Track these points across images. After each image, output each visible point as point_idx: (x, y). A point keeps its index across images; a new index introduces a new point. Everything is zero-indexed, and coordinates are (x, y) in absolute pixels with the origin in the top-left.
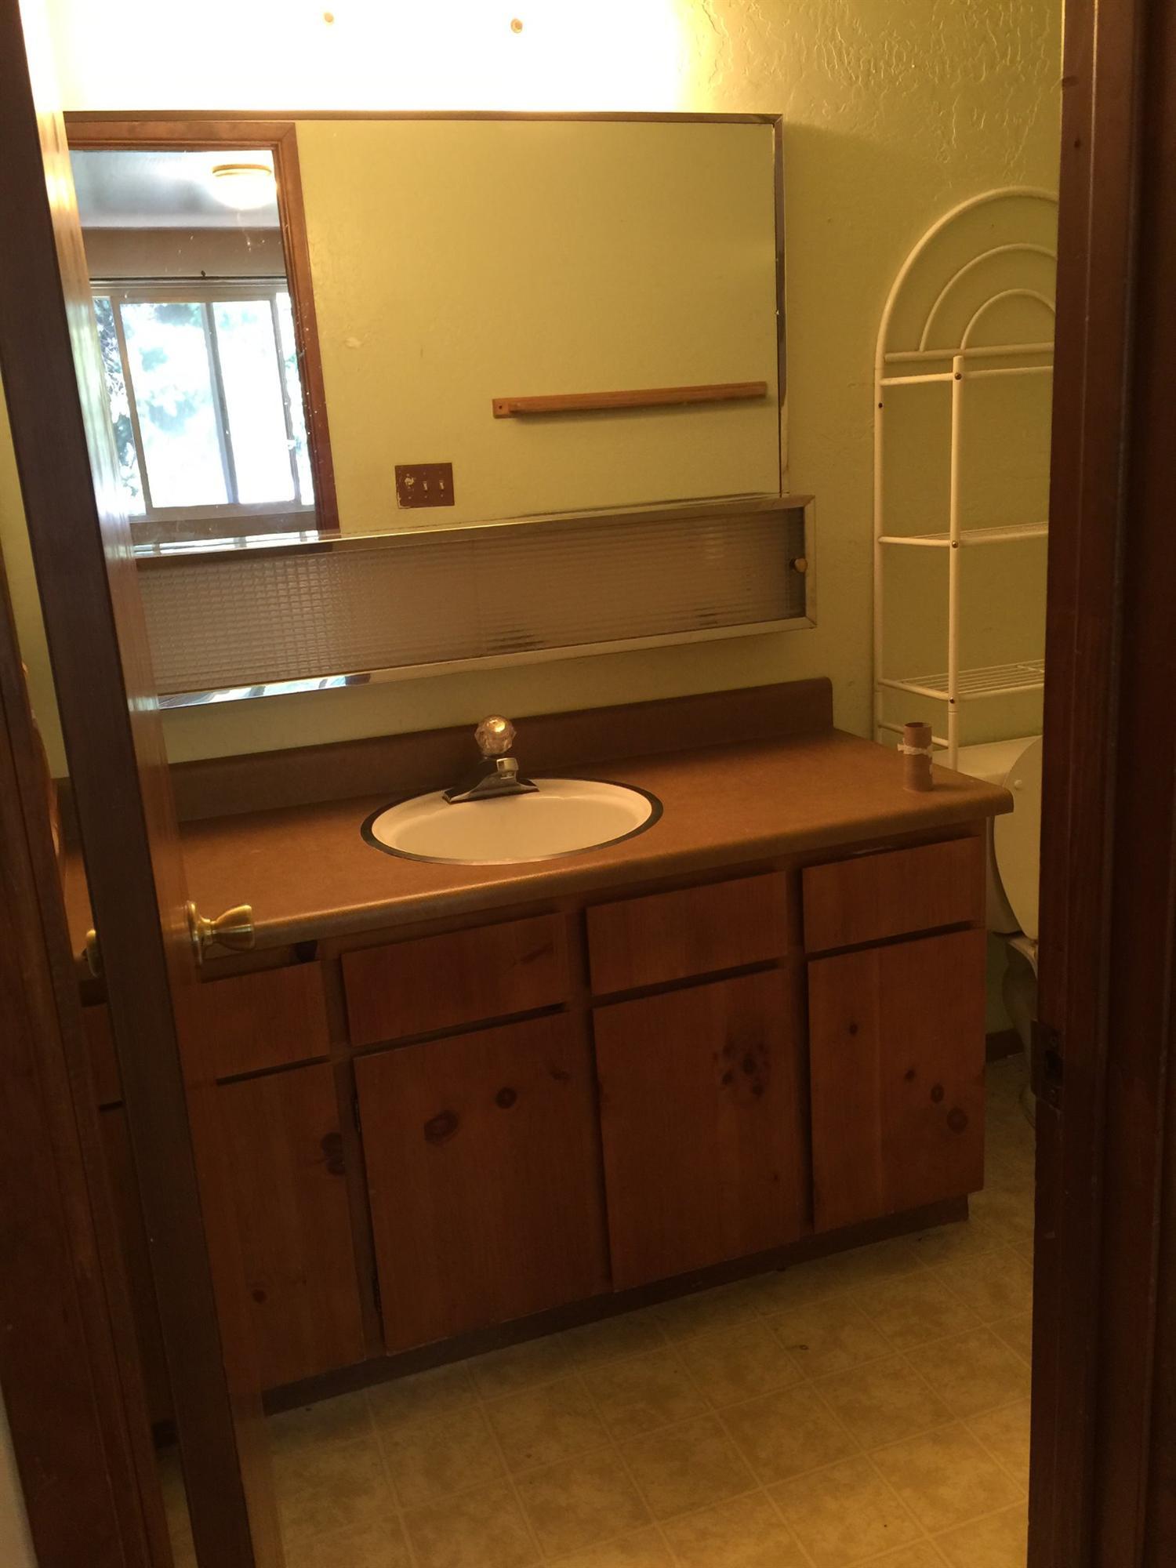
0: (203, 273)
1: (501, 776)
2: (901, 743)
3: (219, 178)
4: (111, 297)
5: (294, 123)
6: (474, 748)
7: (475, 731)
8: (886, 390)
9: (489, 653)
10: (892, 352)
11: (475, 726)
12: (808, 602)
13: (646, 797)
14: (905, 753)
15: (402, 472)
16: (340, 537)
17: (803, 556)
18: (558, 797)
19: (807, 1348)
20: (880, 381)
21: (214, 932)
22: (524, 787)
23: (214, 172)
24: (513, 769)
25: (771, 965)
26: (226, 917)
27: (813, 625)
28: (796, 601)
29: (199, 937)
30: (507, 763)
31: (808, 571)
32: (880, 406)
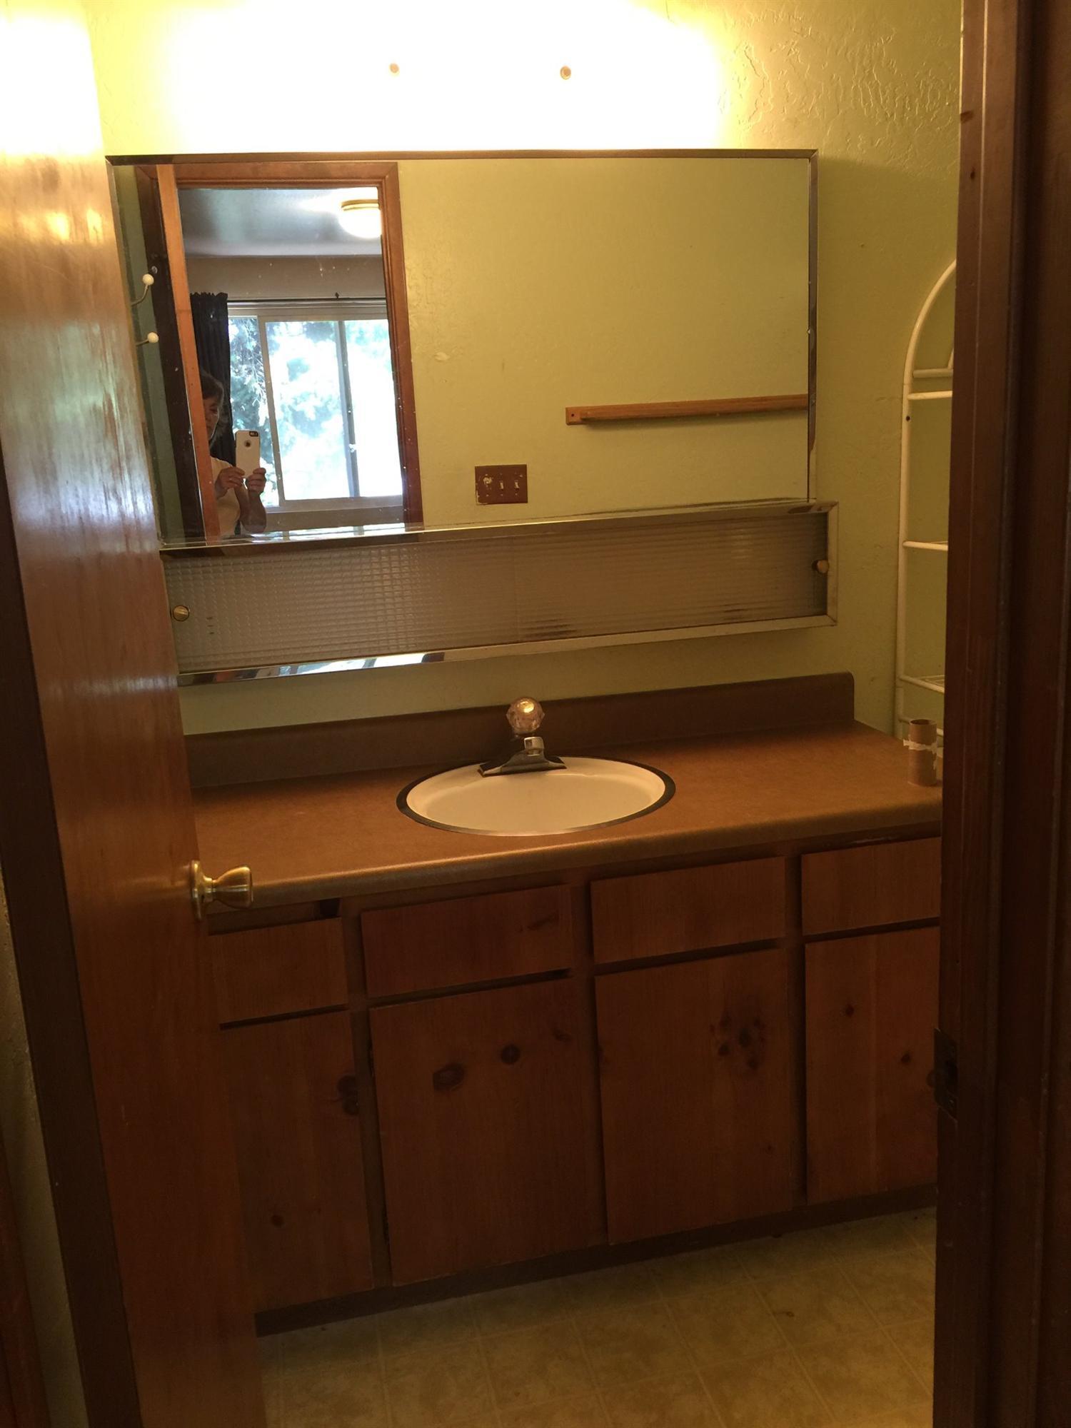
0: (337, 295)
1: (528, 754)
2: (907, 739)
3: (346, 212)
4: (259, 316)
5: (396, 163)
6: (507, 728)
7: (507, 711)
8: (913, 403)
9: (525, 639)
10: (921, 369)
11: (509, 706)
12: (829, 601)
13: (661, 777)
14: (911, 748)
15: (480, 472)
16: (424, 529)
17: (826, 558)
18: (582, 775)
19: (793, 1315)
20: (909, 396)
21: (214, 890)
22: (552, 764)
23: (343, 206)
24: (540, 747)
25: (768, 945)
26: (225, 877)
27: (834, 624)
28: (819, 602)
29: (199, 895)
30: (535, 742)
31: (830, 573)
32: (908, 418)
